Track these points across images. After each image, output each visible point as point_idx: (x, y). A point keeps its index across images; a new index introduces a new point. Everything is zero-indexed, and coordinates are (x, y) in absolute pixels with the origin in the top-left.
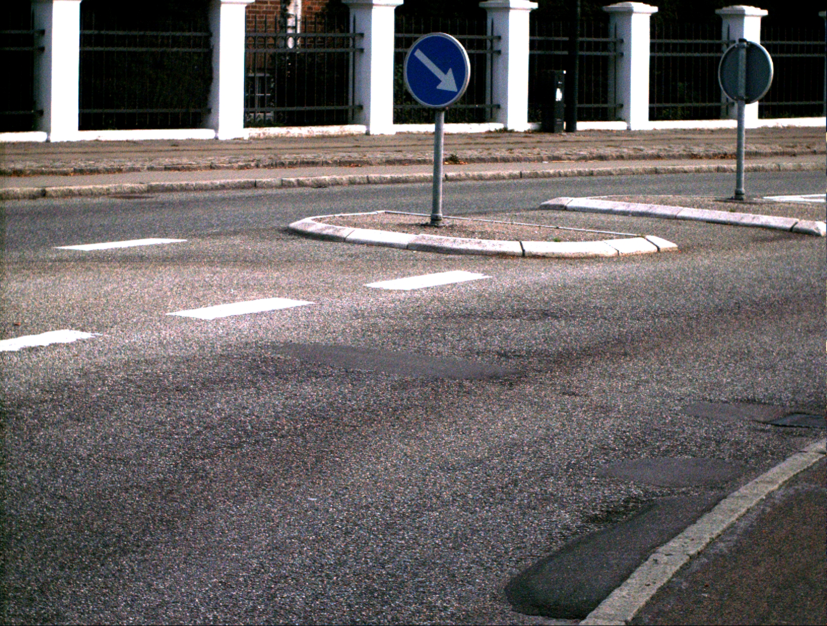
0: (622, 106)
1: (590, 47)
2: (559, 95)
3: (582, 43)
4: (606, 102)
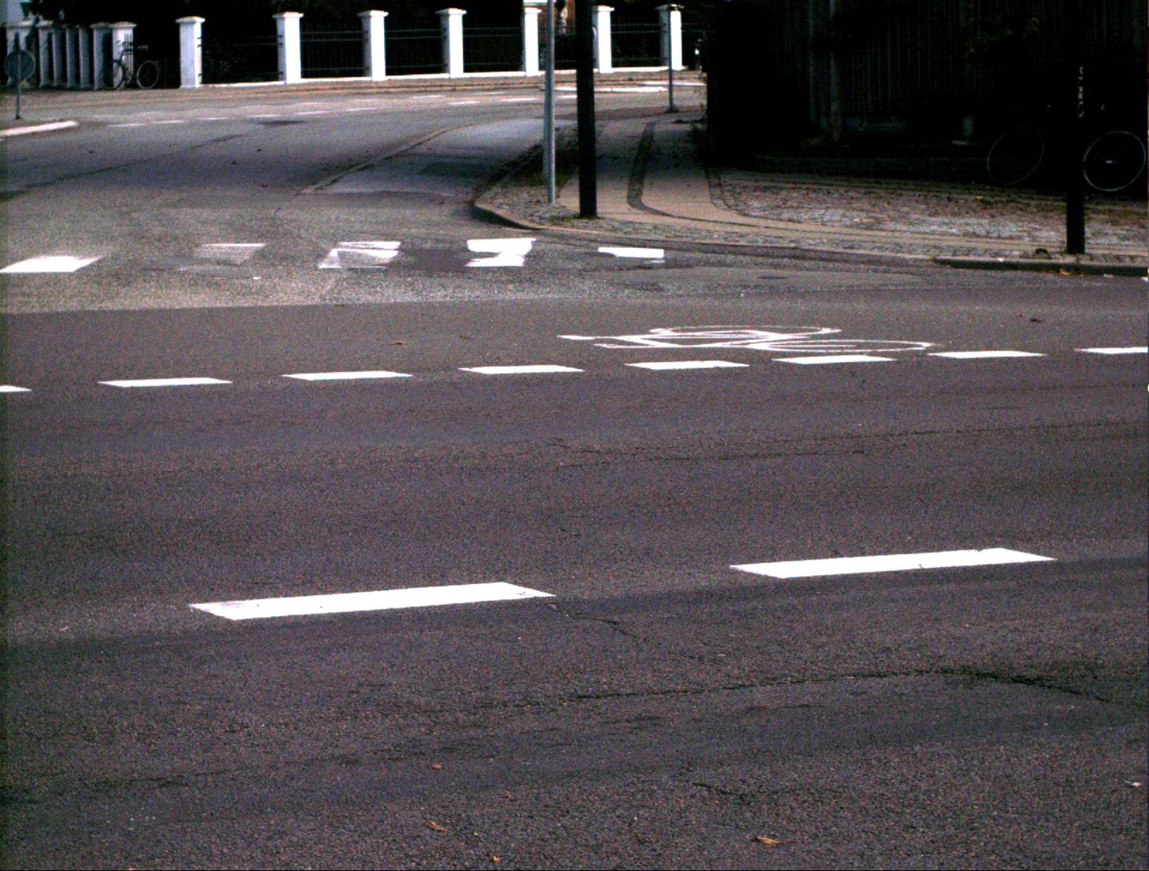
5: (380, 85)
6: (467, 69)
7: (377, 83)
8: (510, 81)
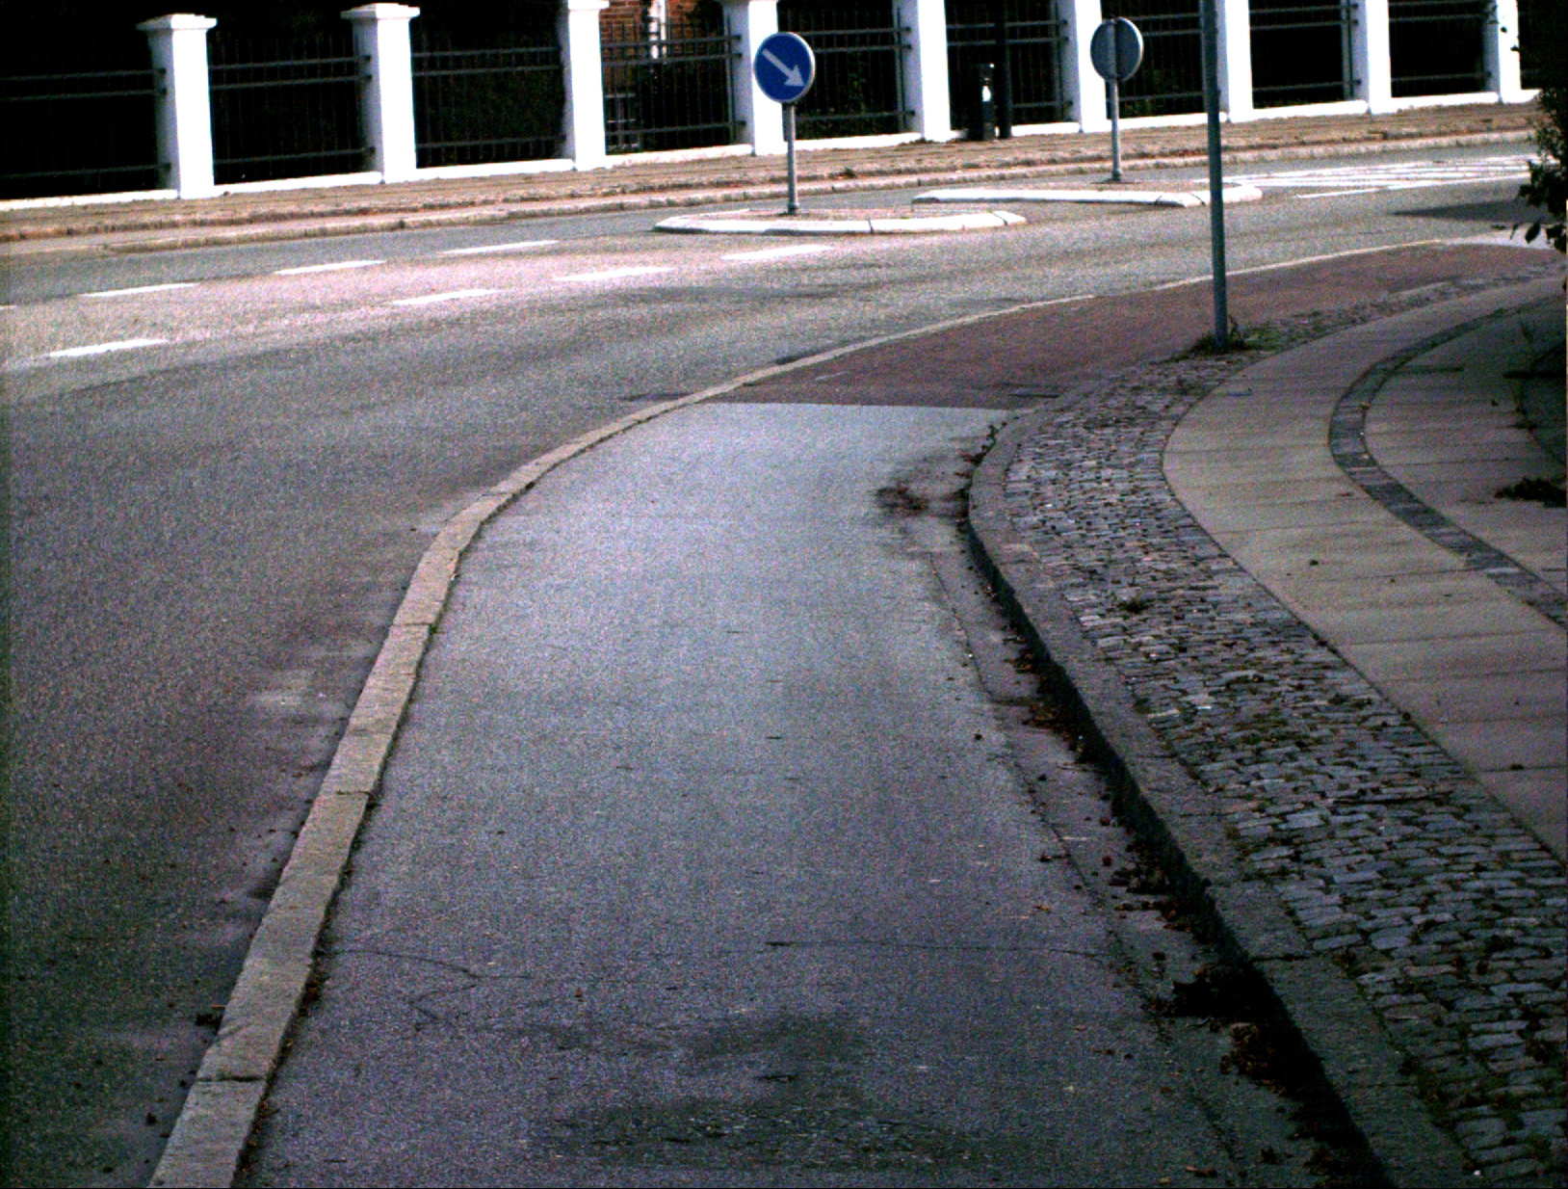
0: (1071, 103)
1: (1024, 32)
2: (987, 95)
3: (1013, 30)
4: (1049, 100)
5: (198, 216)
6: (423, 162)
7: (190, 206)
8: (543, 191)
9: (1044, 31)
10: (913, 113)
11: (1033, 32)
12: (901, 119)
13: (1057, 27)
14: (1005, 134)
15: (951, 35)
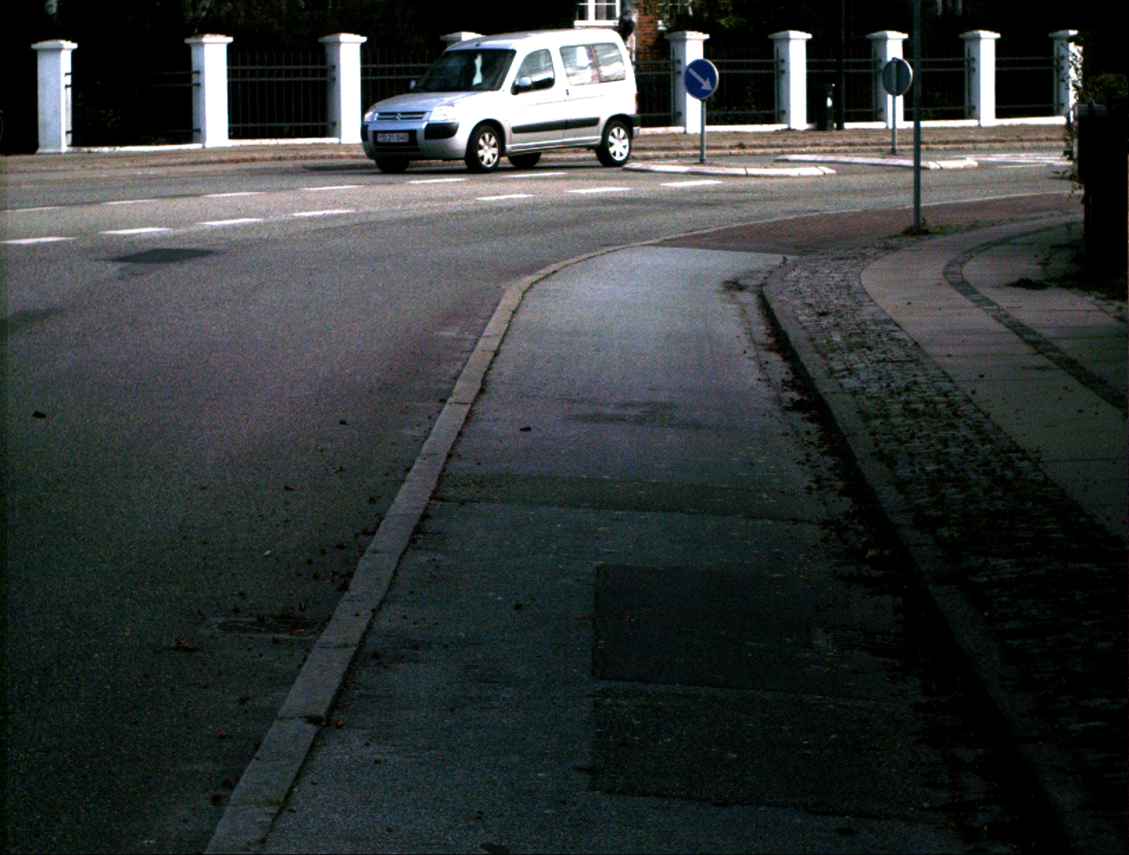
0: (882, 110)
1: (856, 66)
2: (829, 103)
3: (847, 63)
4: (868, 107)
5: (348, 154)
7: (346, 147)
9: (868, 65)
10: (784, 112)
11: (859, 66)
12: (776, 114)
13: (875, 63)
14: (840, 127)
15: (809, 66)
